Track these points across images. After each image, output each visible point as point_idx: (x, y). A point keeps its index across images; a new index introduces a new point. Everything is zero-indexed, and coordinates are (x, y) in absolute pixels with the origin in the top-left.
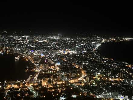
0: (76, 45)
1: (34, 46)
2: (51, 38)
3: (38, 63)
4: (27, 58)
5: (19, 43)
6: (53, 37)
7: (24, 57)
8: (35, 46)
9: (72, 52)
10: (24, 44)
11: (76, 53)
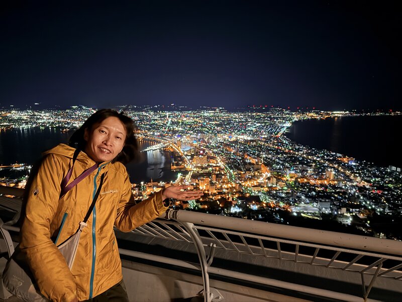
0: (248, 126)
2: (206, 114)
3: (189, 156)
5: (156, 125)
6: (208, 113)
7: (167, 146)
8: (182, 128)
9: (242, 137)
10: (164, 126)
11: (249, 138)
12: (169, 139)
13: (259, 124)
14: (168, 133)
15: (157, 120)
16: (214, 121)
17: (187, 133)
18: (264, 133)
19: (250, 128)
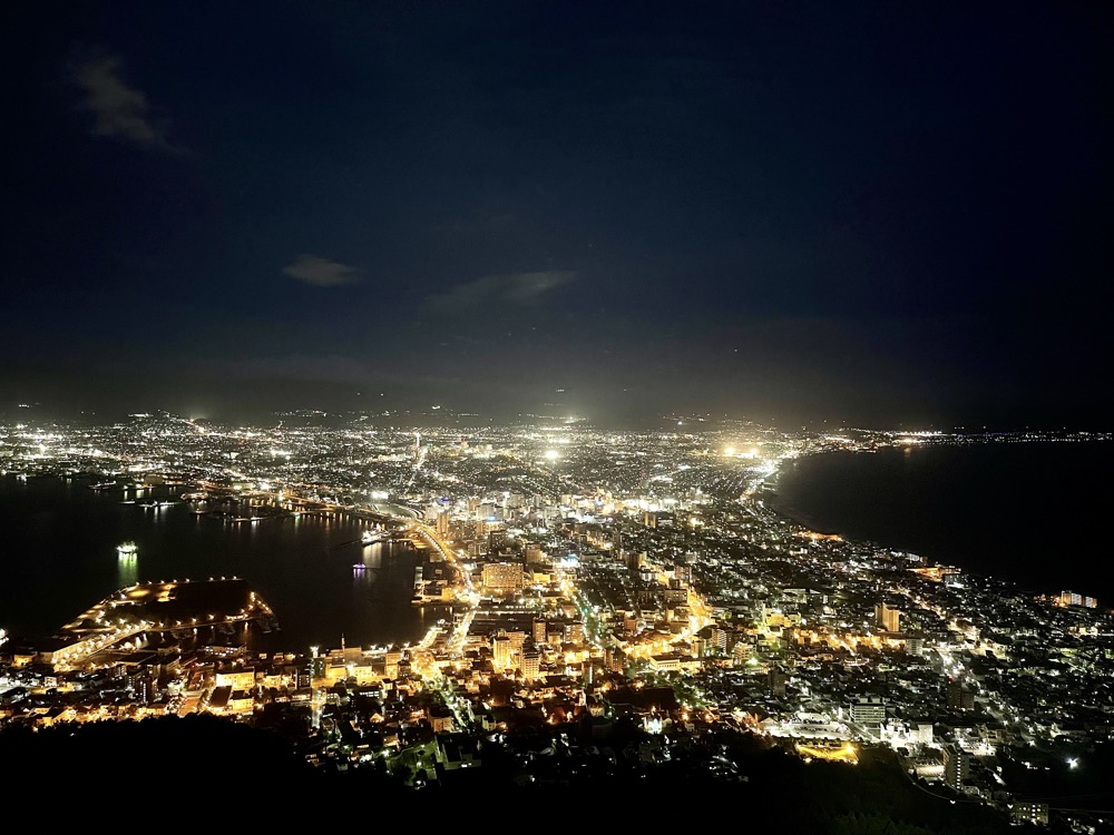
0: (656, 470)
1: (452, 479)
4: (420, 538)
6: (541, 432)
7: (407, 532)
8: (458, 476)
9: (635, 503)
10: (406, 470)
11: (654, 508)
12: (412, 511)
14: (413, 491)
15: (384, 453)
17: (470, 493)
19: (658, 478)
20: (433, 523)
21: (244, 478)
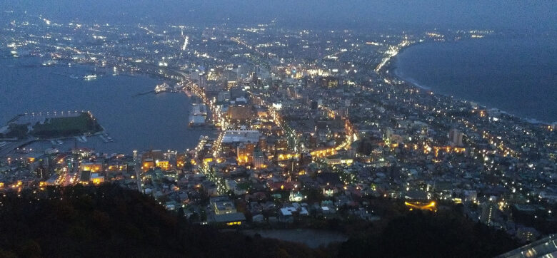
0: (327, 52)
1: (205, 55)
4: (189, 90)
6: (257, 27)
8: (208, 54)
9: (315, 72)
11: (326, 74)
12: (183, 74)
13: (345, 50)
14: (183, 63)
15: (162, 38)
16: (265, 43)
17: (217, 63)
18: (353, 66)
19: (329, 57)
20: (195, 81)
21: (79, 53)
